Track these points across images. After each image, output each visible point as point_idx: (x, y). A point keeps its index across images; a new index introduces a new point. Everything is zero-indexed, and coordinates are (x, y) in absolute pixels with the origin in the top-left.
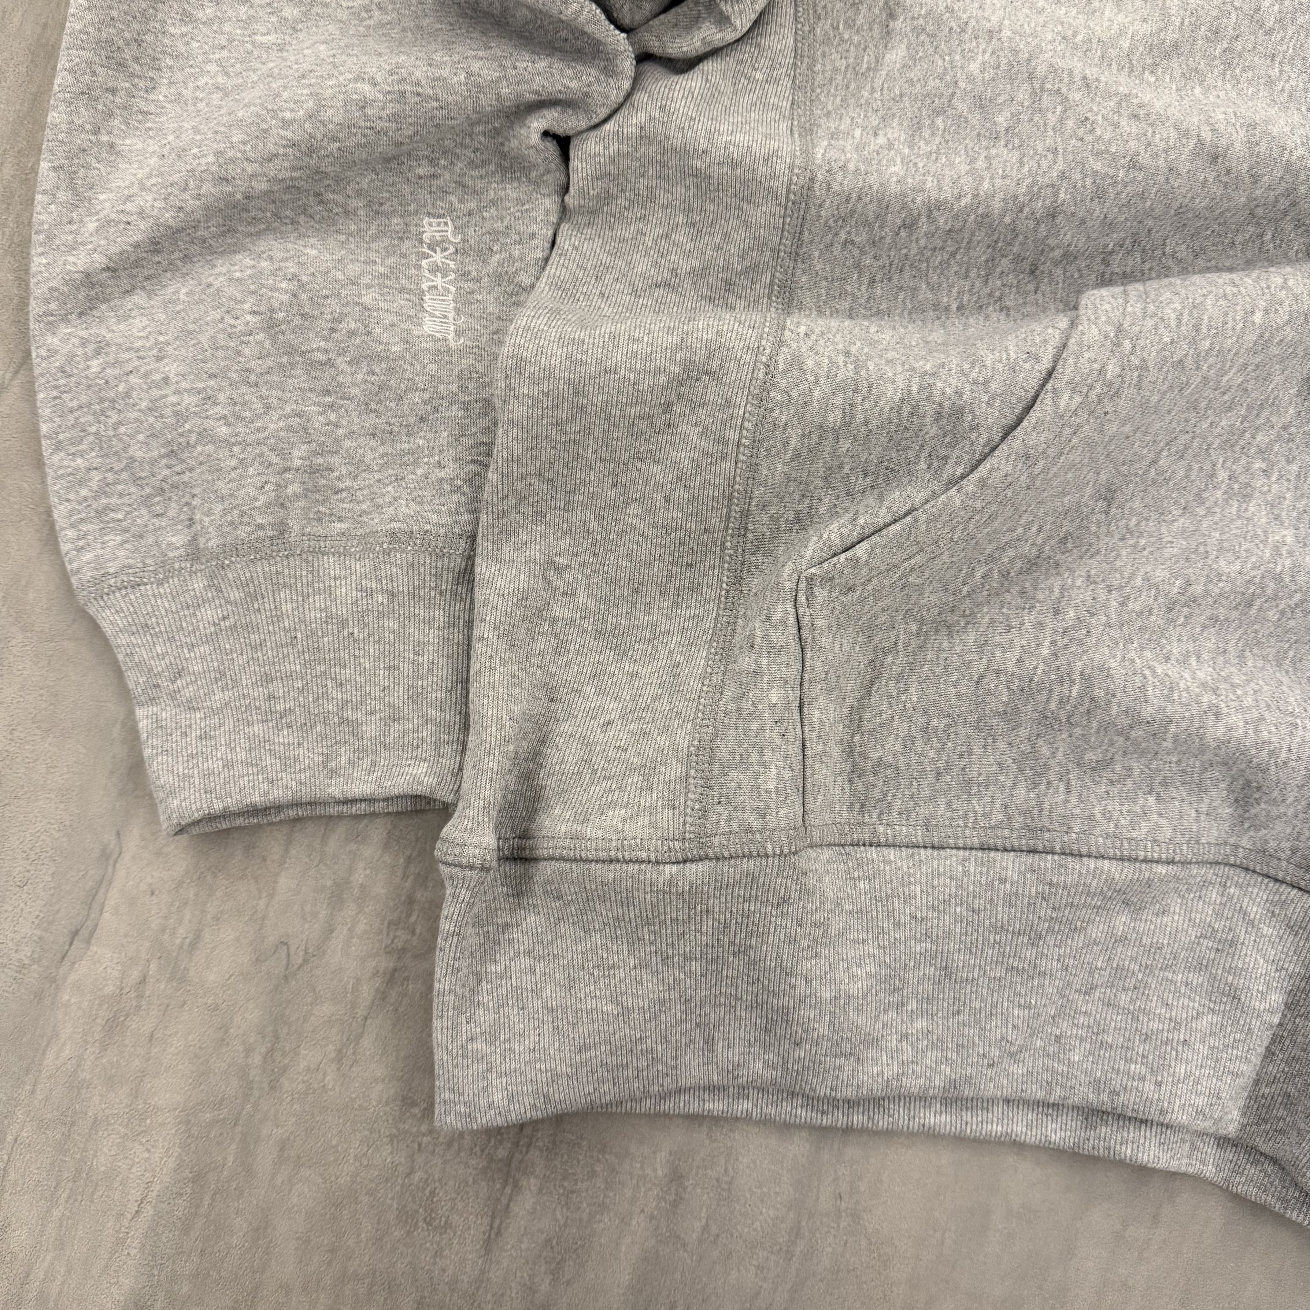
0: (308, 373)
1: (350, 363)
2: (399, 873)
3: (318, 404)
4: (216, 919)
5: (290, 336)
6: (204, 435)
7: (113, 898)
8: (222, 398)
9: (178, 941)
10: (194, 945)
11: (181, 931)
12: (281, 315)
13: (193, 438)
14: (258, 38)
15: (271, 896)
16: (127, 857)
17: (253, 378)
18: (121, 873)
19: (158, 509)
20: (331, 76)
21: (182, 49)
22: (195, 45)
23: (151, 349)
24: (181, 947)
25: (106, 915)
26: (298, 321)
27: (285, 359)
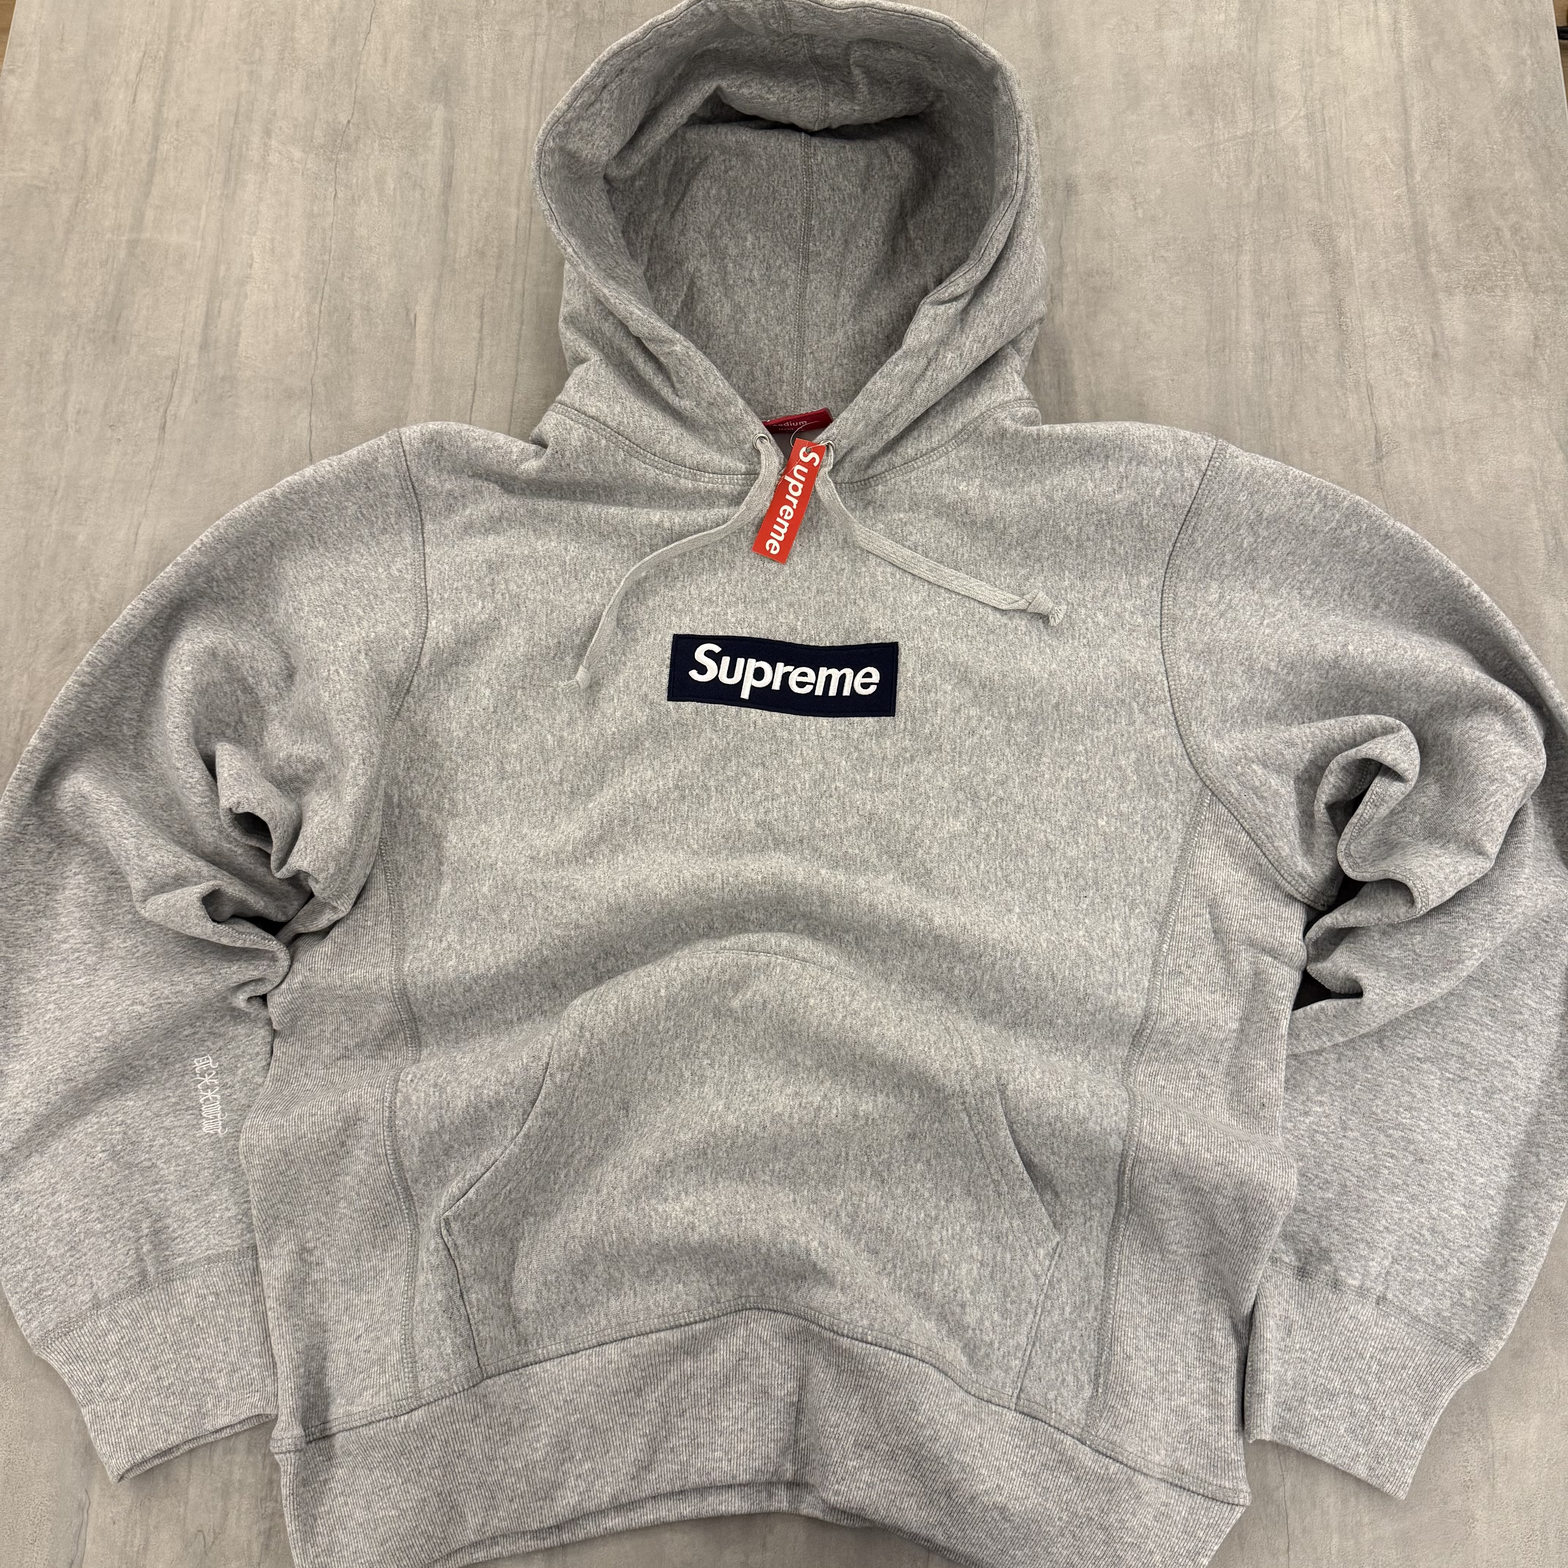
0: (142, 1175)
1: (165, 1162)
2: (260, 1466)
3: (152, 1191)
4: (156, 1527)
5: (127, 1158)
6: (89, 1233)
7: (91, 1532)
8: (94, 1207)
9: (136, 1549)
10: (145, 1549)
11: (136, 1541)
12: (119, 1148)
13: (82, 1236)
14: (75, 982)
15: (186, 1503)
16: (94, 1505)
17: (110, 1189)
18: (92, 1515)
19: (71, 1282)
20: (118, 1004)
21: (31, 1000)
22: (39, 995)
23: (48, 1189)
24: (138, 1552)
25: (88, 1546)
26: (130, 1147)
27: (127, 1172)
